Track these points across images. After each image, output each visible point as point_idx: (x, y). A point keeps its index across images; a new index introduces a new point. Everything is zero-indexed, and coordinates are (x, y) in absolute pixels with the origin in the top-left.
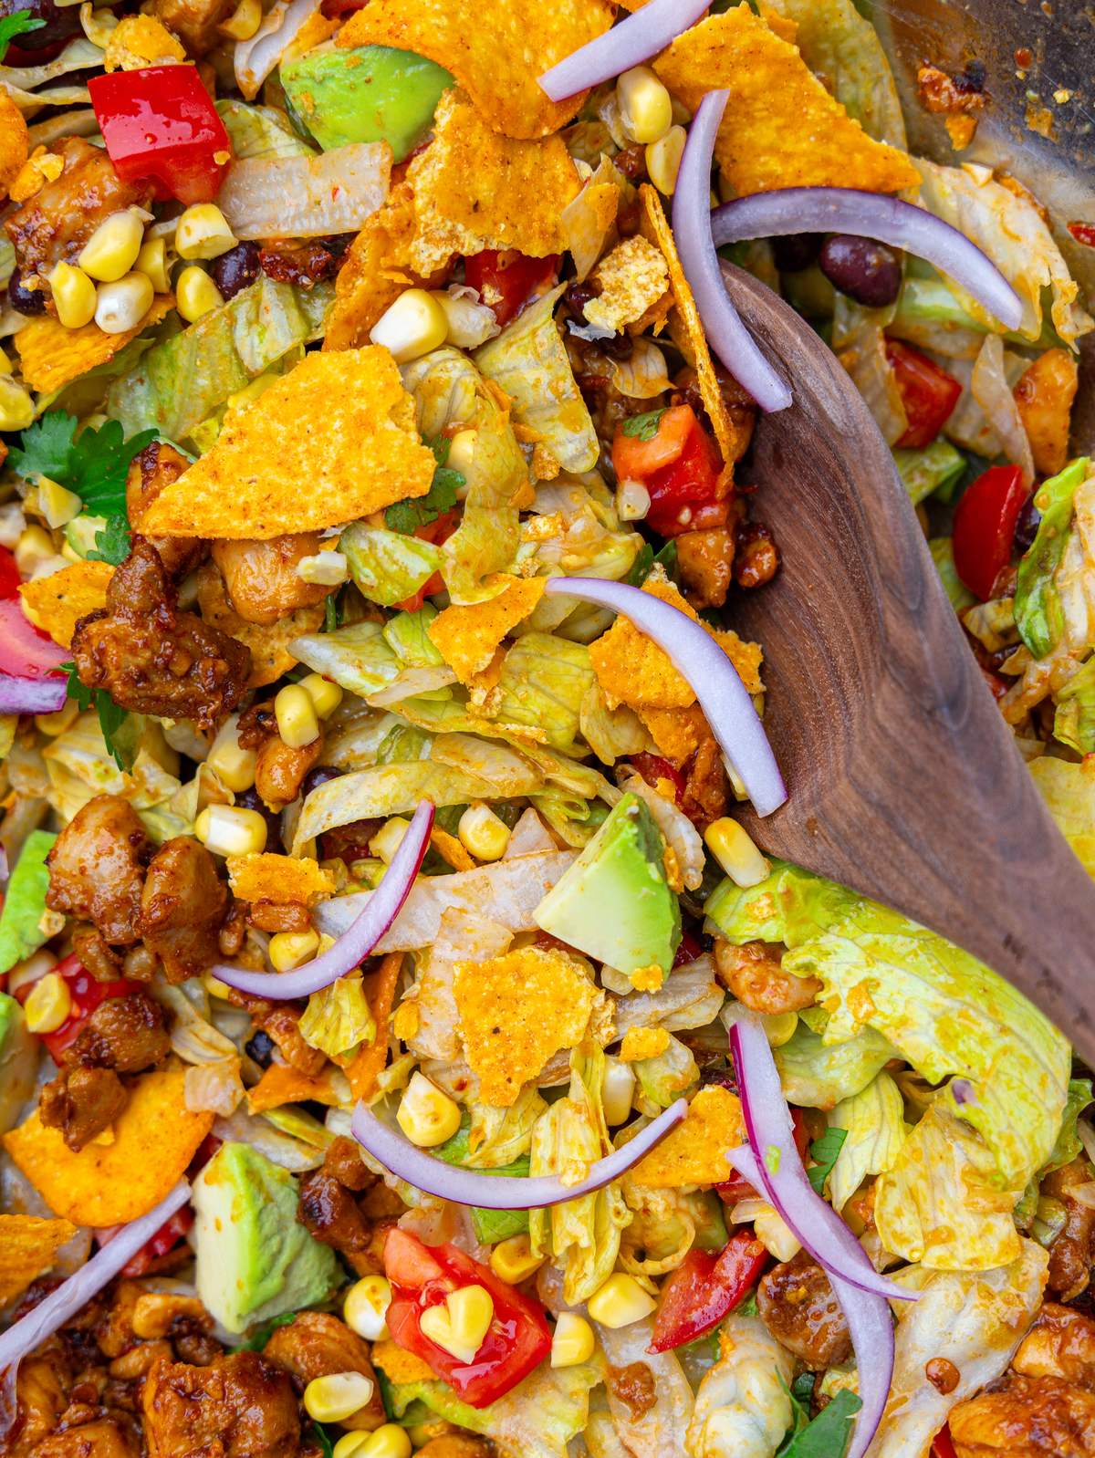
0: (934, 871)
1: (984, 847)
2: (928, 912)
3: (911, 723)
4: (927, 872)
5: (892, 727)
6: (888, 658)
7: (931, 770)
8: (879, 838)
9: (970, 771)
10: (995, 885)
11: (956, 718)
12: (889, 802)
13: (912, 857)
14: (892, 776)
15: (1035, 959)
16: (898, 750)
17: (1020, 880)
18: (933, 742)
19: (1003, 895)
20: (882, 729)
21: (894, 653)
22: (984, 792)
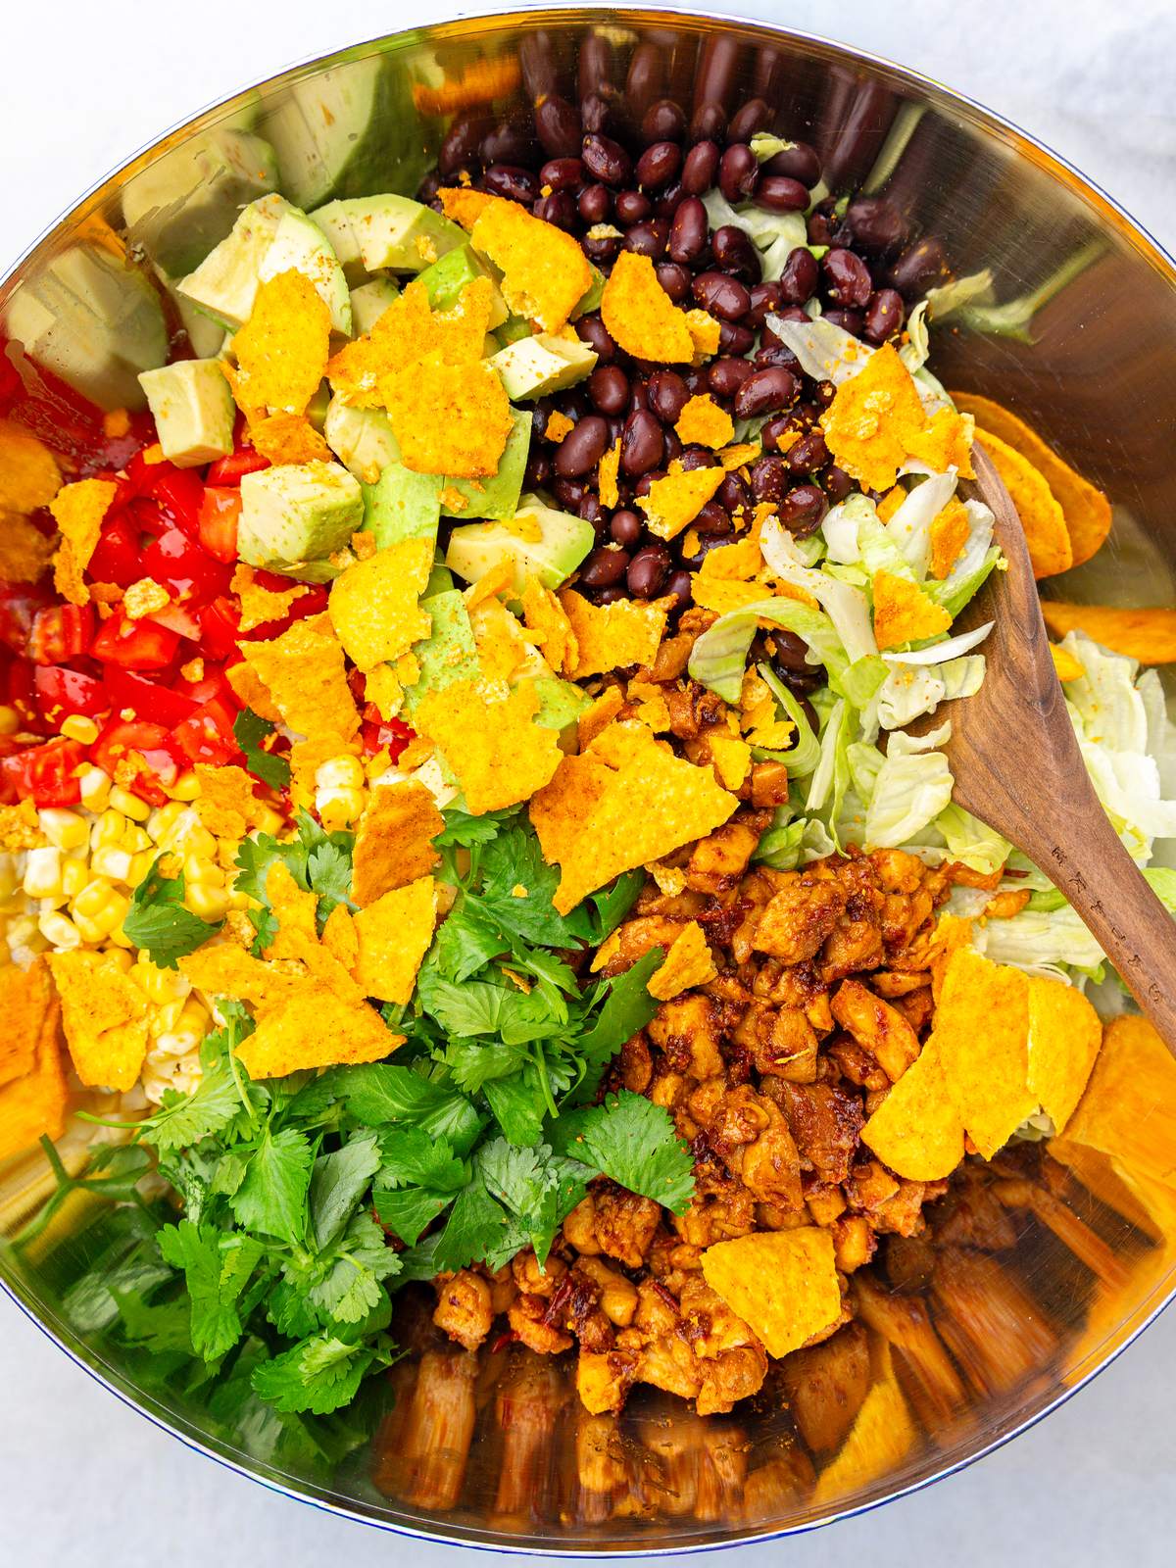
0: (1012, 799)
1: (1051, 791)
2: (1003, 824)
3: (1015, 707)
4: (1007, 799)
5: (1001, 708)
6: (1006, 665)
7: (1023, 739)
8: (978, 774)
9: (1049, 744)
10: (1054, 815)
11: (1046, 710)
12: (990, 753)
13: (999, 788)
14: (995, 737)
15: (1072, 865)
16: (1002, 722)
17: (1070, 815)
18: (1027, 721)
19: (1058, 822)
20: (993, 707)
21: (1011, 663)
22: (1057, 758)
